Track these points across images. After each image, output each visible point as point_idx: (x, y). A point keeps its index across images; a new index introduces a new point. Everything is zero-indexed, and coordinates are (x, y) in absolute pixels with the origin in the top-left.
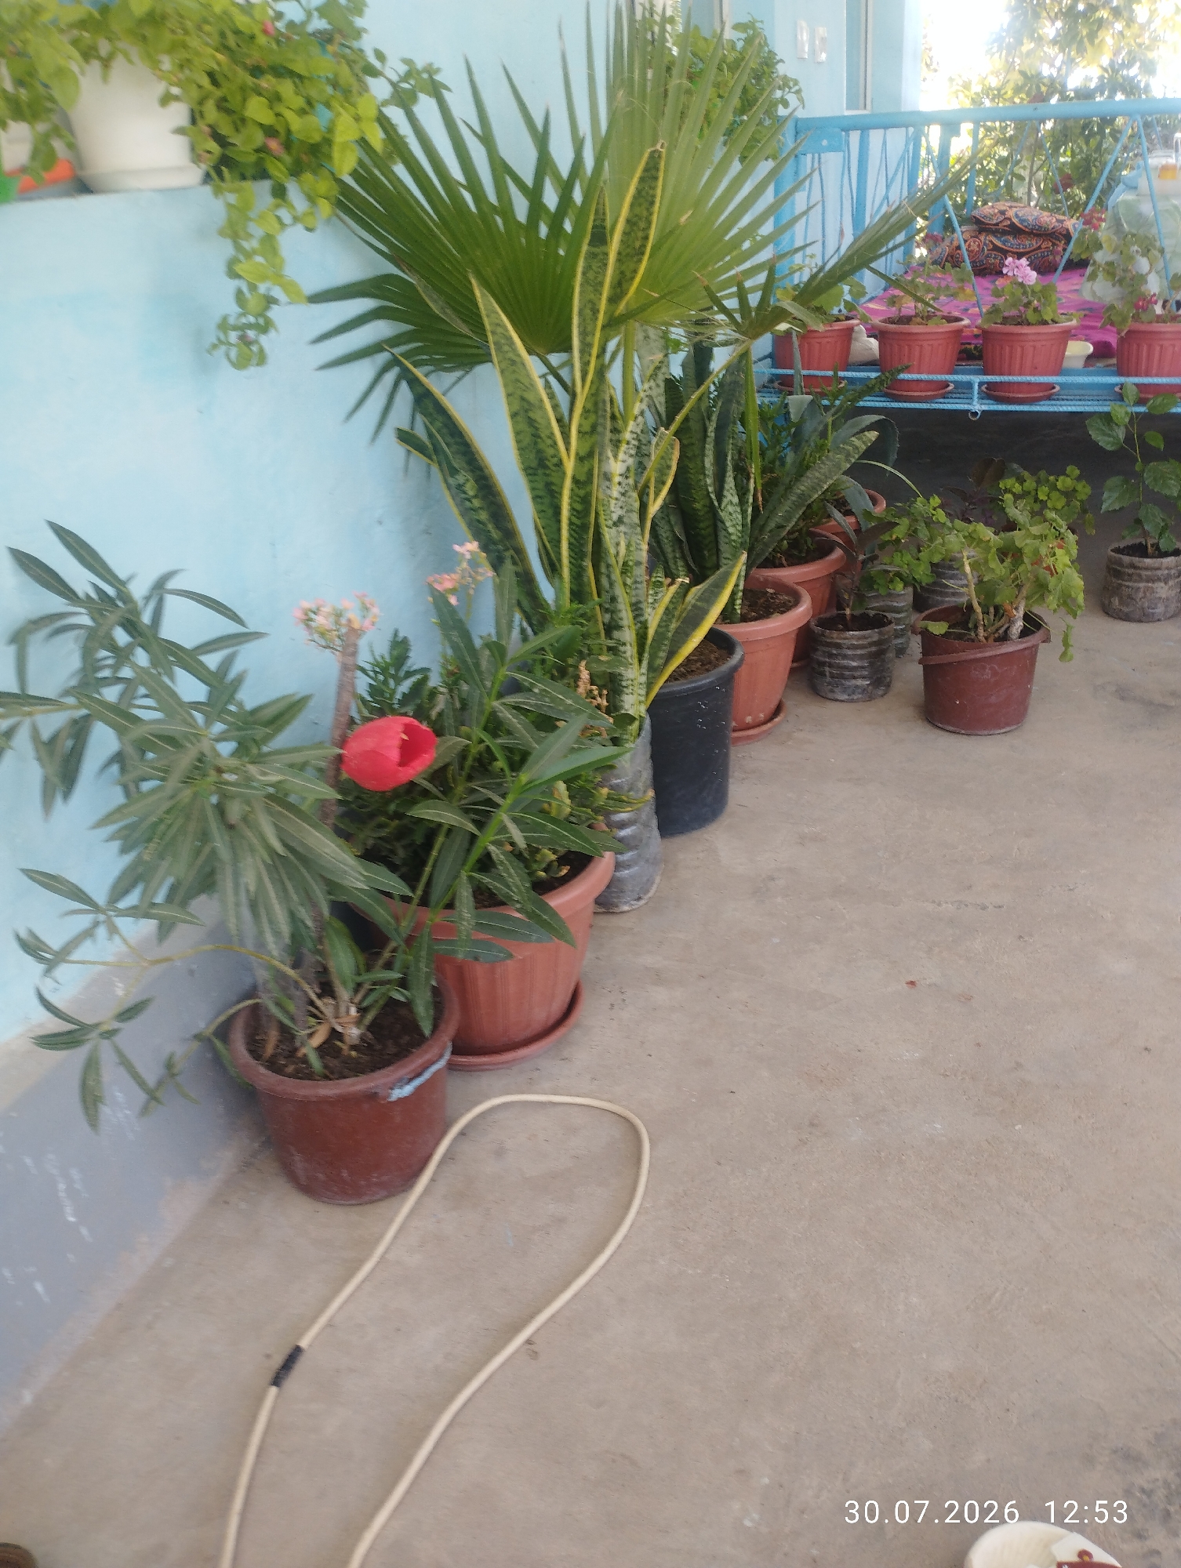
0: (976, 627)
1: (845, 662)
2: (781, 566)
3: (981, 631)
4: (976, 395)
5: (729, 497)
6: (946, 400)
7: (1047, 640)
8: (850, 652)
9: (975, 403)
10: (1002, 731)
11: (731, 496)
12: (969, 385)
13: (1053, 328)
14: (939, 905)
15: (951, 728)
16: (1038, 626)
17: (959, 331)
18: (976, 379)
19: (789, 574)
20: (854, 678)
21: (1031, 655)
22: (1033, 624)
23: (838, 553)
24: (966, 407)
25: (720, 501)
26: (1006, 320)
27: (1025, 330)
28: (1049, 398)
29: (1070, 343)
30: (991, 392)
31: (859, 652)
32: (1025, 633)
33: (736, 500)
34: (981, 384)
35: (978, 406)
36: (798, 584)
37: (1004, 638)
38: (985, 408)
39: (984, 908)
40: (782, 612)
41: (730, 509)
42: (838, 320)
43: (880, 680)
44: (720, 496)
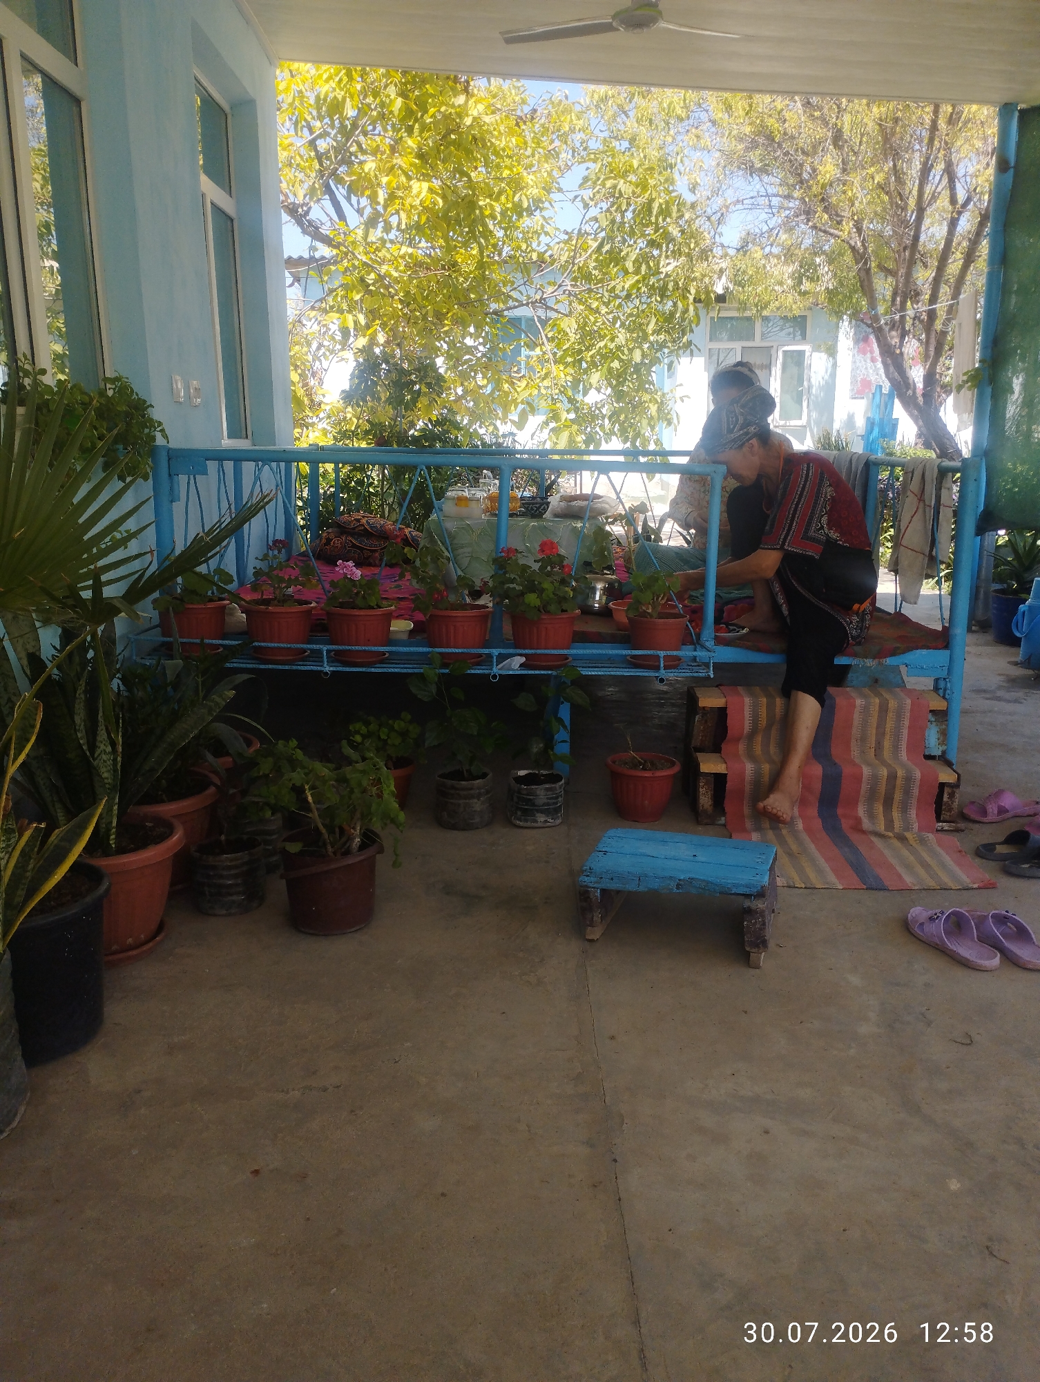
0: (325, 844)
1: (221, 881)
2: (162, 801)
3: (329, 847)
4: (325, 660)
5: (102, 747)
6: (305, 663)
7: (381, 851)
8: (225, 873)
9: (325, 665)
10: (353, 929)
11: (104, 747)
12: (320, 651)
13: (379, 612)
14: (287, 1093)
15: (311, 932)
16: (374, 841)
17: (309, 611)
18: (325, 648)
19: (167, 809)
20: (231, 895)
21: (370, 865)
22: (370, 839)
23: (212, 789)
24: (319, 668)
25: (92, 752)
26: (342, 605)
27: (356, 612)
28: (382, 662)
29: (394, 622)
30: (337, 657)
31: (233, 872)
32: (363, 847)
33: (109, 749)
34: (328, 651)
35: (327, 668)
36: (173, 817)
37: (347, 853)
38: (332, 669)
39: (325, 1090)
40: (157, 843)
41: (104, 757)
42: (211, 600)
43: (254, 895)
44: (93, 746)
